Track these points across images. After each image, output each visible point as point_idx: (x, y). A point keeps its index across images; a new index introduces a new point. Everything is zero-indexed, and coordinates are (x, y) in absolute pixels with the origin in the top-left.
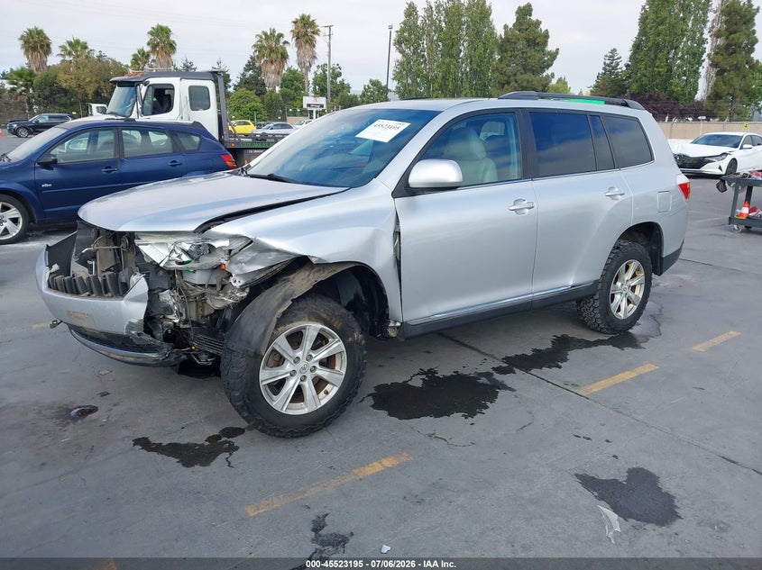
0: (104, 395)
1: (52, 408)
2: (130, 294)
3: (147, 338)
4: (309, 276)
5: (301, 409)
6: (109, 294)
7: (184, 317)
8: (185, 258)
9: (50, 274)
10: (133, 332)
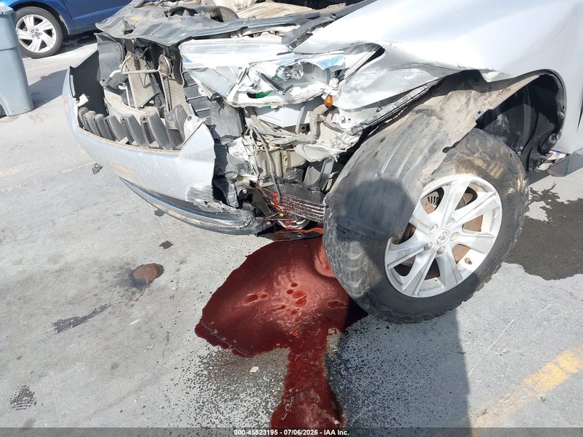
0: (167, 245)
1: (112, 268)
2: (187, 148)
3: (218, 206)
4: (467, 103)
5: (437, 288)
6: (155, 144)
7: (264, 173)
8: (265, 87)
9: (79, 108)
10: (199, 200)
